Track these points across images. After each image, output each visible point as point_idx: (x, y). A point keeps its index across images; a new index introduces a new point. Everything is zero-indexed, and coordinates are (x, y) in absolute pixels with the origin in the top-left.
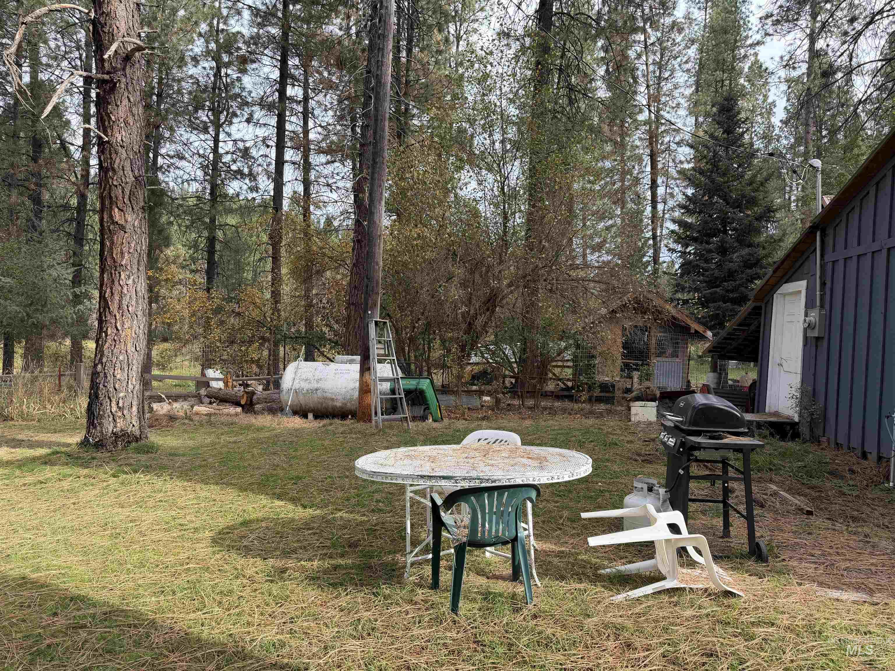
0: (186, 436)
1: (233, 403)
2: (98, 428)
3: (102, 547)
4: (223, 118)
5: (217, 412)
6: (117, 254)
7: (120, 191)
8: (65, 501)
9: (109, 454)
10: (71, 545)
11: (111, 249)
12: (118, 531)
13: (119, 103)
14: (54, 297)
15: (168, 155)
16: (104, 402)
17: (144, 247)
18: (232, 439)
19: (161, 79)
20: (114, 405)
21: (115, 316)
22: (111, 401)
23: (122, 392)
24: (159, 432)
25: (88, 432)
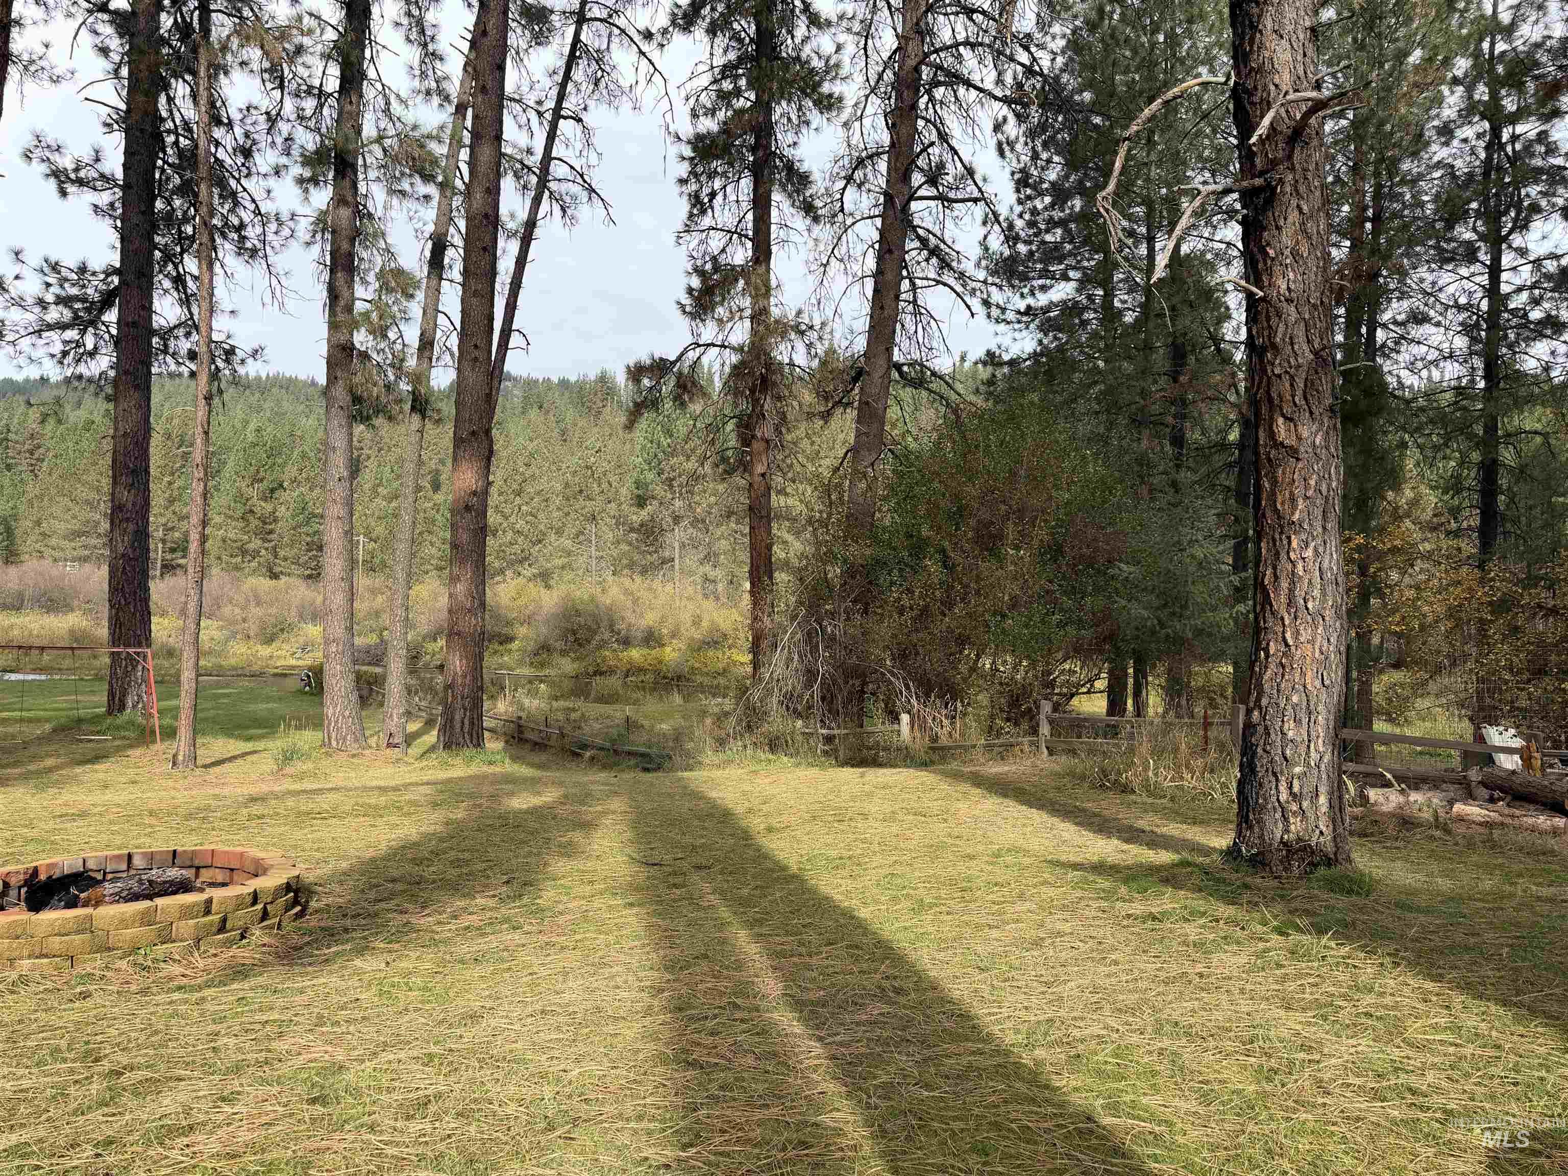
0: (1434, 867)
1: (1544, 804)
2: (1256, 830)
3: (1238, 1092)
4: (1507, 223)
5: (1508, 821)
6: (1283, 504)
7: (1287, 385)
8: (1188, 968)
9: (1275, 883)
10: (1181, 1069)
11: (1273, 494)
12: (1273, 1063)
13: (1282, 223)
14: (1198, 592)
15: (1395, 323)
16: (1266, 781)
17: (1334, 484)
18: (1546, 892)
19: (1378, 187)
20: (1283, 787)
21: (1282, 619)
22: (1277, 780)
23: (1297, 764)
24: (1377, 848)
25: (1239, 834)
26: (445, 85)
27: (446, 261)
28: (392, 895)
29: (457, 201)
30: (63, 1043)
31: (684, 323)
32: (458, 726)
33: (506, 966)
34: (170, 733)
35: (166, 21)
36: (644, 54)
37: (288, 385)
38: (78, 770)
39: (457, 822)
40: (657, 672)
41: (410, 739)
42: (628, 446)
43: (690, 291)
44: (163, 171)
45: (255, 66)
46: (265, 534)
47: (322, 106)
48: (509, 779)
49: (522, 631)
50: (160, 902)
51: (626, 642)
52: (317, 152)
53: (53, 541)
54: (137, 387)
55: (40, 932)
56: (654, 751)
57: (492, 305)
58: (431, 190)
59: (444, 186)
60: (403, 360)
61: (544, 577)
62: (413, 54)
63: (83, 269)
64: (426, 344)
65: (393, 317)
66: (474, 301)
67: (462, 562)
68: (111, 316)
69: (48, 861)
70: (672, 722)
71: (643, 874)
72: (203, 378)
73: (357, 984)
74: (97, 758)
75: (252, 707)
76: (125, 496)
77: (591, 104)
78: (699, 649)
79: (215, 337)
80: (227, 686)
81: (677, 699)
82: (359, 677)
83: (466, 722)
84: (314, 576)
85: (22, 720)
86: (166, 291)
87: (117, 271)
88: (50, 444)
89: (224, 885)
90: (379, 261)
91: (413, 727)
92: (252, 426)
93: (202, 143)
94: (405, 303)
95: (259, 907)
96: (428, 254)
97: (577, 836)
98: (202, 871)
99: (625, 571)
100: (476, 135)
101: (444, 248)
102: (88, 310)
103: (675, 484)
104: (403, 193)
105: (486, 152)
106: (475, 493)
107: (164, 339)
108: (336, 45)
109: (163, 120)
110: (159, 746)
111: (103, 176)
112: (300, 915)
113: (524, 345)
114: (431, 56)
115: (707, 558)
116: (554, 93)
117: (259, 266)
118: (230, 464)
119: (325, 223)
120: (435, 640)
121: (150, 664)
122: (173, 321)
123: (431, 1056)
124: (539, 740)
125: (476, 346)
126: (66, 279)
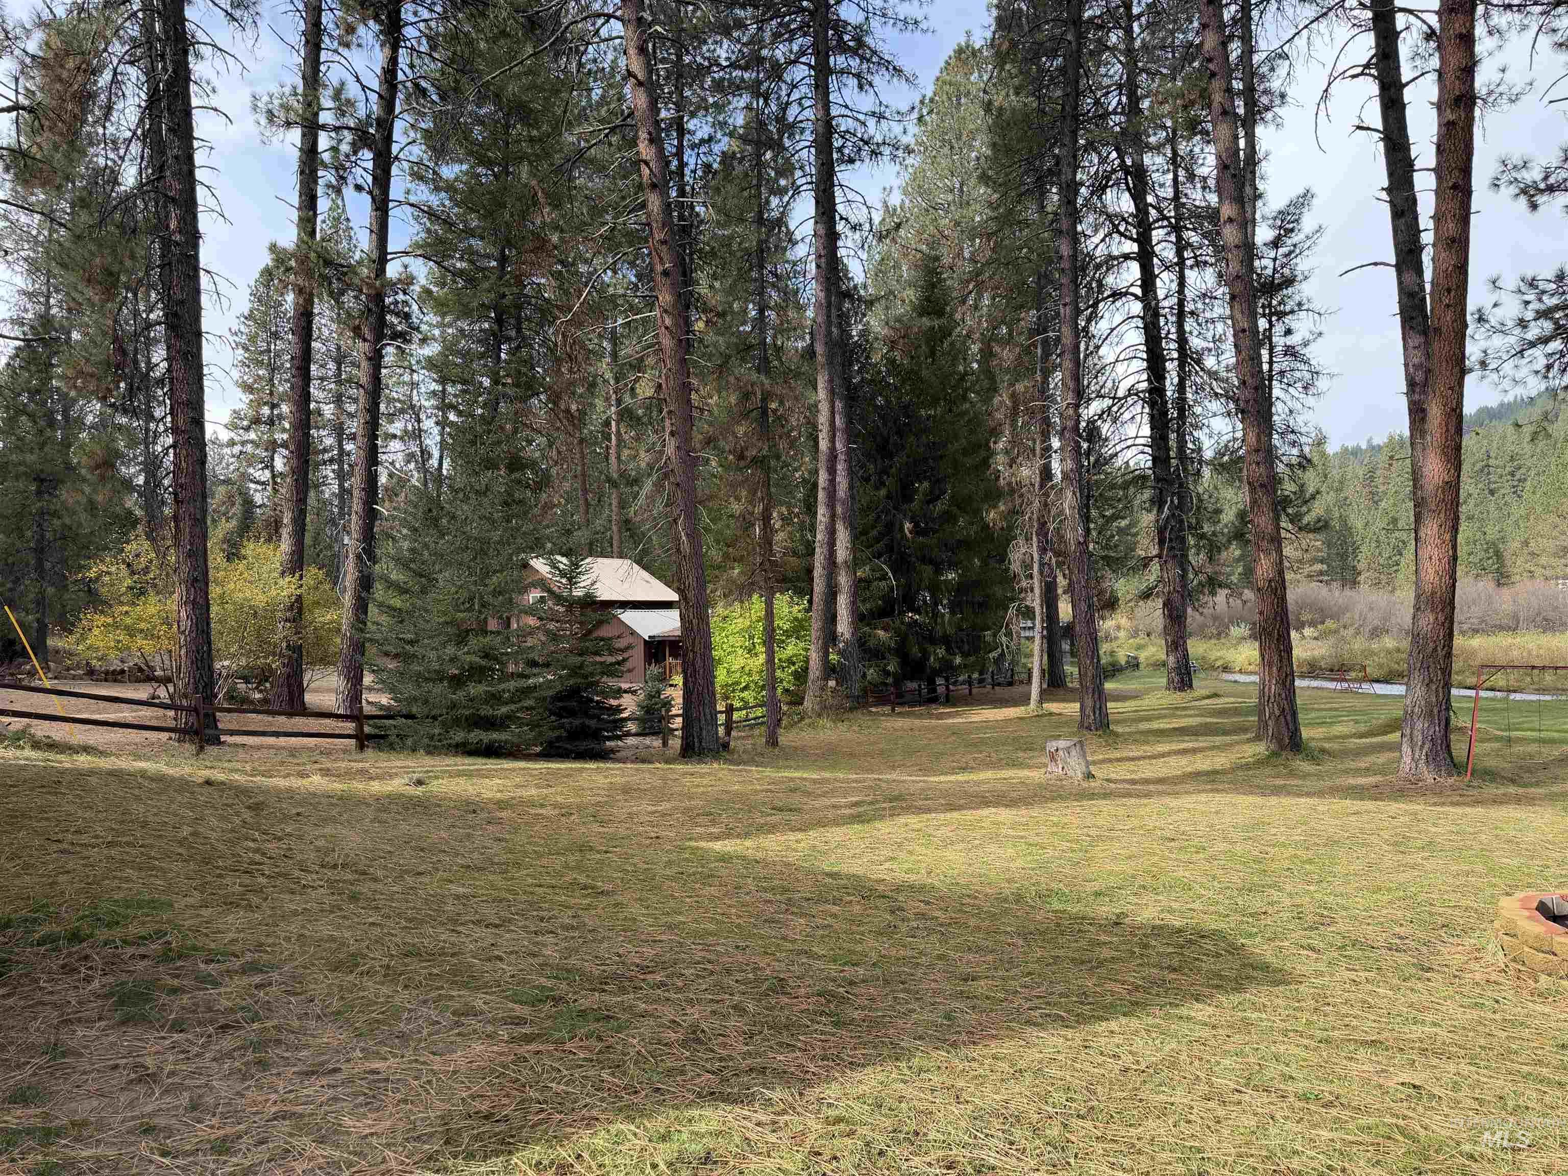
53: (1543, 560)
63: (1560, 276)
85: (1538, 741)
88: (1531, 462)
126: (1544, 292)
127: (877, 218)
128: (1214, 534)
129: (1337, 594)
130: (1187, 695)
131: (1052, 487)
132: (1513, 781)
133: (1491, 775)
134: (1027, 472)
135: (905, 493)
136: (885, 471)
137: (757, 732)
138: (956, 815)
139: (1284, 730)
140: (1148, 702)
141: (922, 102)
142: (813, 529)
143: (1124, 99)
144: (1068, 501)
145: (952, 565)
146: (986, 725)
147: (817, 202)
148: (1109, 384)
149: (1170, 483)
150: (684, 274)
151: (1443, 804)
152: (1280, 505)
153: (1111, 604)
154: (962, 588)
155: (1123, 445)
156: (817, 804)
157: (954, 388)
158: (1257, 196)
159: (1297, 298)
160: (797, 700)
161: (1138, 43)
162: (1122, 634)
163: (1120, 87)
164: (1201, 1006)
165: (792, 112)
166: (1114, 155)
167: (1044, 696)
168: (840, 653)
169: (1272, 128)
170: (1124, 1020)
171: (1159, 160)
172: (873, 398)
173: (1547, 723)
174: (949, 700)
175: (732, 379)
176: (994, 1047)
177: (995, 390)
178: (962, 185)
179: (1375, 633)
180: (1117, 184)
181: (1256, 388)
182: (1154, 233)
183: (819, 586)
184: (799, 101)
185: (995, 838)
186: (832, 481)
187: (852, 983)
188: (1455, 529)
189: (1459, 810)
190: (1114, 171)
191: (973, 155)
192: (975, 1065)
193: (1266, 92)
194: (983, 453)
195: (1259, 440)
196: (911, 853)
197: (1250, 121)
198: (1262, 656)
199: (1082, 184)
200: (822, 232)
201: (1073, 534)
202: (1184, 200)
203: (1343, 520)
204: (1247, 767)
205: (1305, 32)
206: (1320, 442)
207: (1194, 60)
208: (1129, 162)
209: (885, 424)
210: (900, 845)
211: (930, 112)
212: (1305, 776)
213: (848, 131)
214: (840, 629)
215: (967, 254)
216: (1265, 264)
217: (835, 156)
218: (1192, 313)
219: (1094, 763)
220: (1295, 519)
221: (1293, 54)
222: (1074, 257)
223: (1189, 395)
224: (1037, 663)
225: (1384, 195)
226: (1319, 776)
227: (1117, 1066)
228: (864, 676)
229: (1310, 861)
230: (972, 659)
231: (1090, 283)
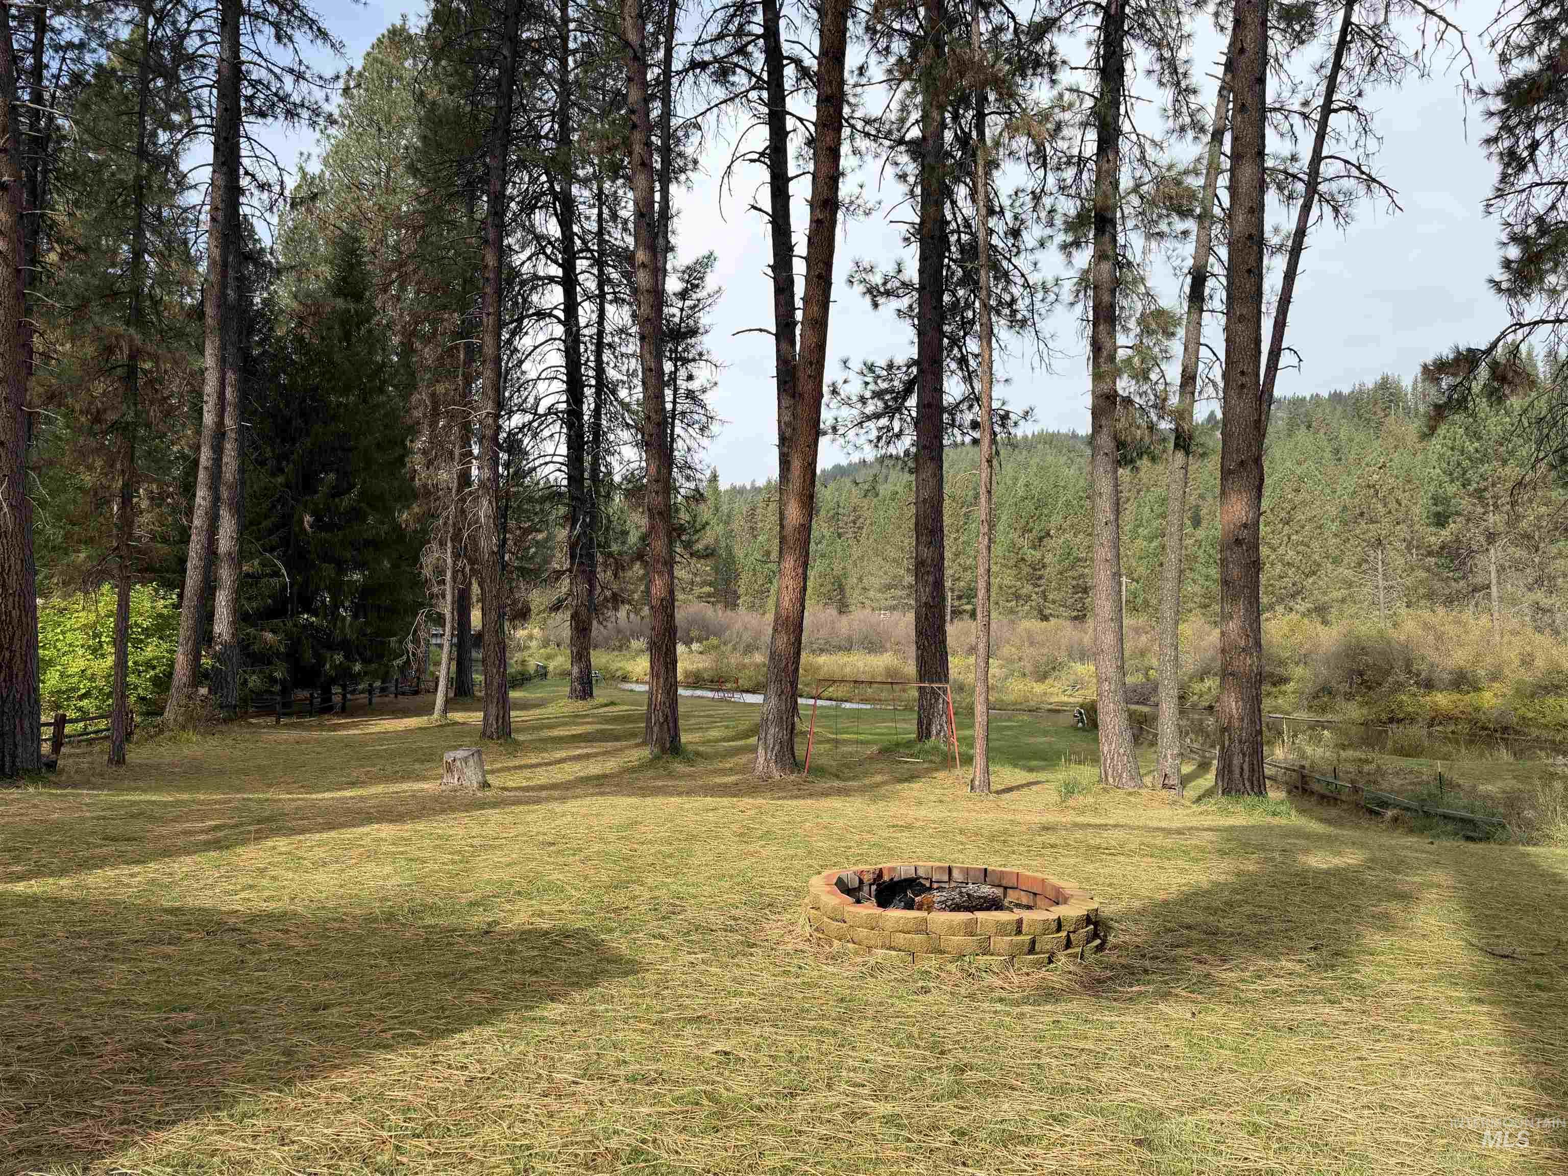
26: (1199, 116)
27: (1207, 292)
28: (1188, 944)
29: (1216, 229)
30: (915, 1031)
31: (1501, 303)
32: (1237, 771)
33: (1327, 1043)
34: (968, 760)
35: (948, 136)
36: (1432, 12)
37: (1050, 440)
38: (899, 787)
39: (1250, 874)
40: (1474, 722)
41: (1185, 781)
42: (1420, 457)
43: (1507, 264)
44: (949, 267)
45: (1022, 154)
46: (1035, 578)
47: (1081, 172)
48: (1299, 833)
49: (1298, 671)
50: (980, 915)
51: (1429, 685)
52: (1079, 215)
53: (871, 593)
54: (932, 459)
55: (889, 925)
56: (1478, 816)
57: (1259, 327)
58: (1190, 224)
59: (1204, 218)
60: (1165, 400)
61: (1321, 611)
62: (1166, 96)
63: (890, 366)
64: (1189, 378)
65: (1155, 359)
66: (1240, 327)
67: (1234, 598)
68: (912, 402)
69: (889, 865)
70: (1500, 784)
71: (1489, 966)
72: (986, 442)
73: (1165, 1030)
74: (911, 778)
75: (1032, 740)
76: (926, 553)
77: (1367, 87)
78: (1533, 695)
79: (995, 405)
80: (1009, 719)
81: (1505, 755)
82: (1131, 715)
83: (1246, 767)
84: (1080, 618)
85: (857, 742)
86: (952, 372)
87: (915, 363)
88: (867, 514)
89: (1029, 908)
90: (1139, 306)
91: (1187, 769)
92: (1021, 483)
93: (981, 235)
94: (1166, 343)
95: (1063, 934)
96: (1187, 289)
97: (1394, 907)
98: (1010, 891)
99: (1422, 603)
100: (1236, 157)
101: (1204, 279)
102: (895, 399)
103: (1487, 495)
104: (1161, 235)
105: (1247, 171)
106: (1245, 526)
107: (952, 415)
108: (1094, 111)
109: (949, 223)
110: (959, 771)
111: (904, 284)
112: (1100, 948)
113: (1295, 361)
114: (1184, 91)
115: (1539, 581)
116: (1323, 88)
117: (1029, 333)
118: (1004, 518)
119: (1088, 280)
120: (1202, 680)
121: (950, 697)
122: (959, 398)
123: (1256, 1127)
124: (1327, 793)
125: (1243, 373)
126: (879, 377)
127: (291, 183)
128: (620, 553)
129: (720, 613)
130: (591, 703)
131: (470, 493)
132: (837, 777)
133: (820, 772)
134: (446, 476)
135: (308, 483)
136: (285, 456)
137: (97, 748)
138: (333, 834)
139: (667, 736)
140: (551, 711)
141: (349, 73)
142: (190, 512)
143: (556, 126)
144: (484, 510)
145: (360, 566)
146: (384, 736)
147: (216, 149)
148: (531, 400)
149: (583, 502)
150: (33, 193)
151: (785, 798)
152: (675, 532)
153: (523, 614)
154: (366, 591)
155: (541, 461)
156: (164, 831)
157: (371, 378)
158: (669, 248)
159: (699, 348)
160: (154, 709)
161: (571, 77)
162: (534, 644)
163: (553, 114)
164: (554, 1005)
165: (192, 43)
166: (544, 178)
167: (449, 705)
168: (216, 657)
169: (683, 188)
170: (477, 1030)
171: (586, 193)
172: (277, 375)
173: (863, 727)
174: (345, 711)
175: (90, 327)
176: (336, 1079)
177: (415, 387)
178: (389, 169)
179: (749, 649)
180: (546, 206)
181: (659, 424)
182: (578, 262)
183: (193, 578)
184: (201, 33)
185: (372, 855)
186: (217, 461)
187: (176, 1031)
188: (805, 565)
189: (794, 803)
190: (543, 194)
191: (404, 142)
192: (309, 1100)
193: (680, 155)
194: (398, 451)
195: (658, 472)
196: (274, 878)
197: (666, 177)
198: (652, 668)
199: (512, 199)
200: (220, 182)
201: (488, 543)
202: (607, 237)
203: (729, 549)
204: (633, 770)
205: (715, 110)
206: (714, 478)
207: (619, 109)
208: (558, 188)
209: (287, 405)
210: (262, 871)
211: (358, 86)
212: (682, 777)
213: (260, 82)
214: (217, 629)
215: (391, 241)
216: (673, 311)
217: (243, 104)
218: (610, 345)
219: (492, 772)
220: (688, 545)
221: (705, 127)
222: (499, 269)
223: (604, 422)
224: (444, 671)
225: (769, 271)
226: (691, 776)
227: (461, 1077)
228: (245, 682)
229: (671, 856)
230: (374, 666)
231: (516, 297)
